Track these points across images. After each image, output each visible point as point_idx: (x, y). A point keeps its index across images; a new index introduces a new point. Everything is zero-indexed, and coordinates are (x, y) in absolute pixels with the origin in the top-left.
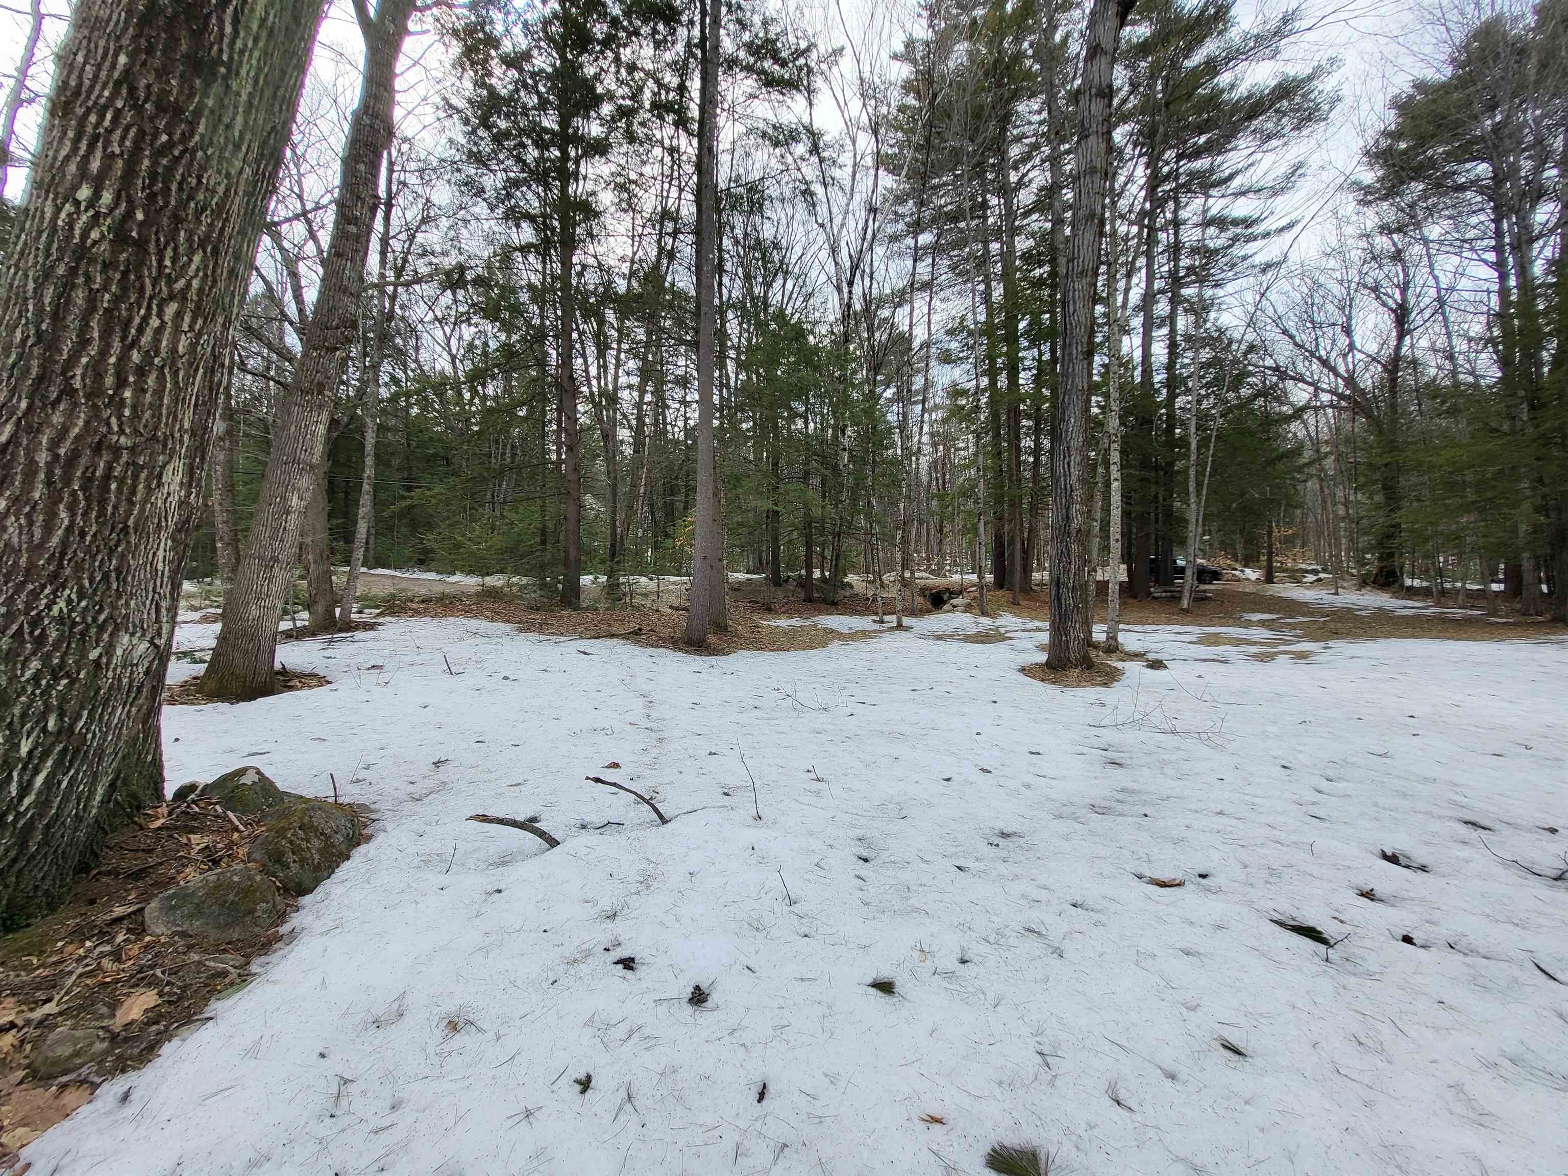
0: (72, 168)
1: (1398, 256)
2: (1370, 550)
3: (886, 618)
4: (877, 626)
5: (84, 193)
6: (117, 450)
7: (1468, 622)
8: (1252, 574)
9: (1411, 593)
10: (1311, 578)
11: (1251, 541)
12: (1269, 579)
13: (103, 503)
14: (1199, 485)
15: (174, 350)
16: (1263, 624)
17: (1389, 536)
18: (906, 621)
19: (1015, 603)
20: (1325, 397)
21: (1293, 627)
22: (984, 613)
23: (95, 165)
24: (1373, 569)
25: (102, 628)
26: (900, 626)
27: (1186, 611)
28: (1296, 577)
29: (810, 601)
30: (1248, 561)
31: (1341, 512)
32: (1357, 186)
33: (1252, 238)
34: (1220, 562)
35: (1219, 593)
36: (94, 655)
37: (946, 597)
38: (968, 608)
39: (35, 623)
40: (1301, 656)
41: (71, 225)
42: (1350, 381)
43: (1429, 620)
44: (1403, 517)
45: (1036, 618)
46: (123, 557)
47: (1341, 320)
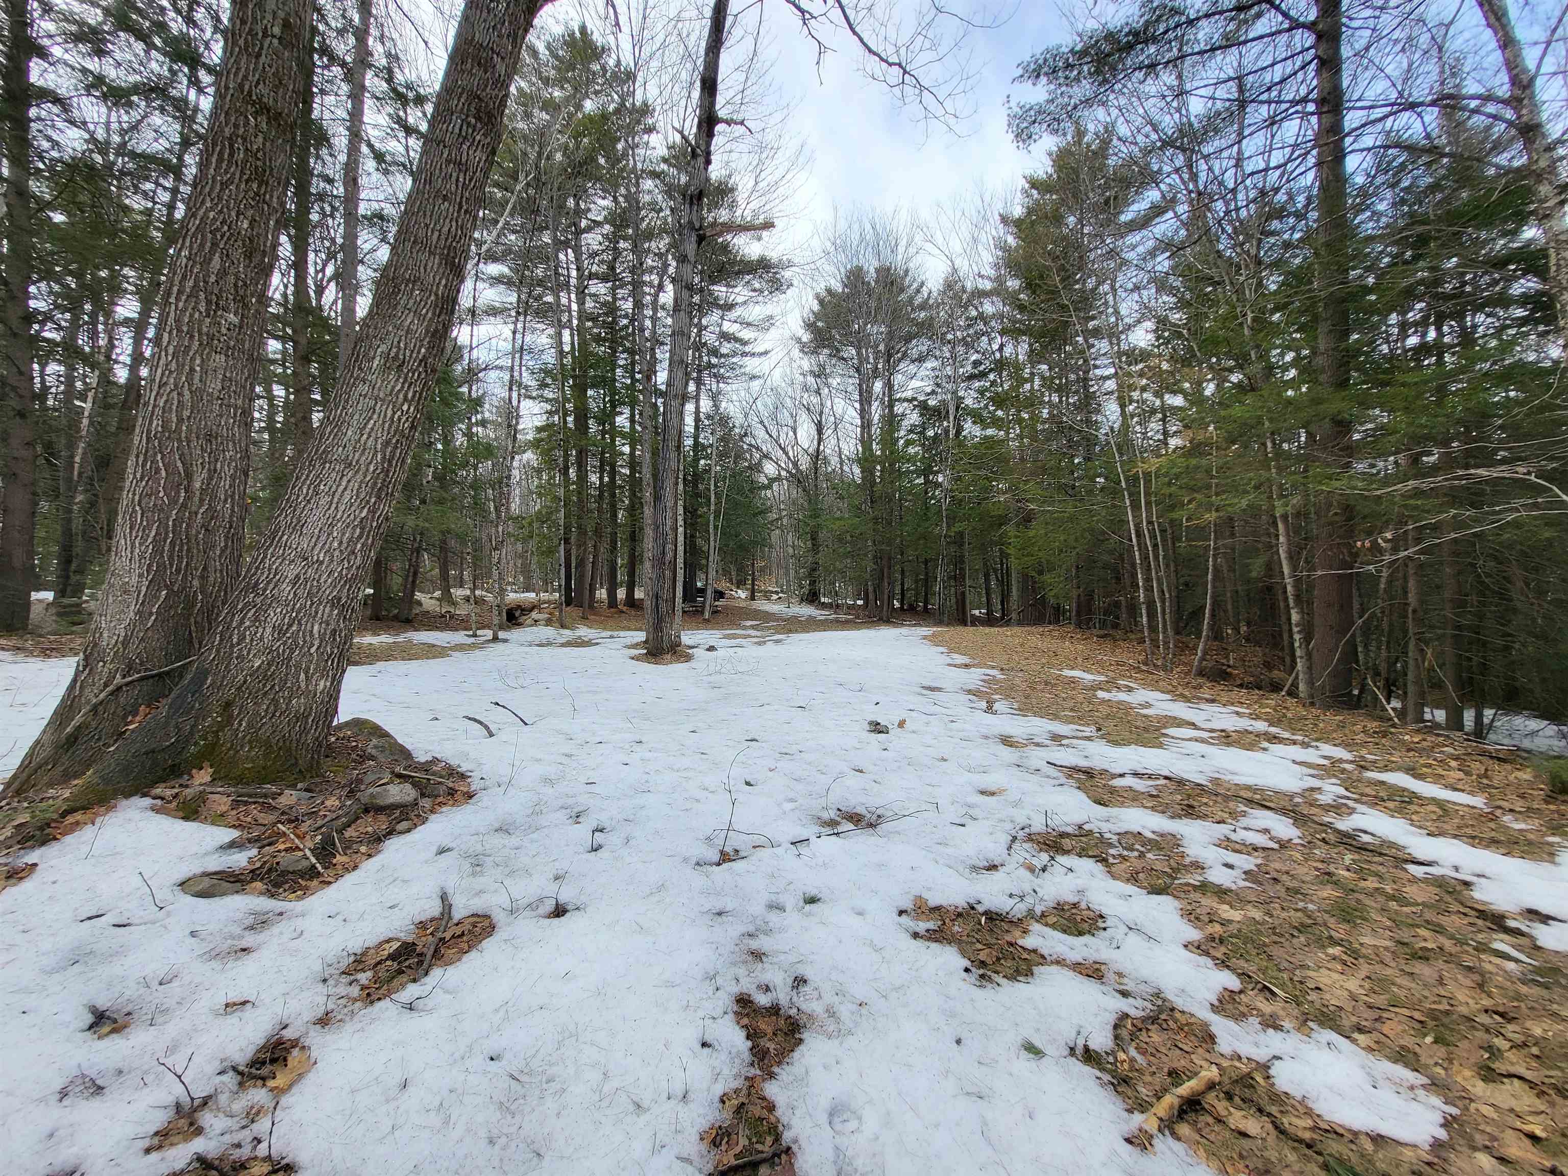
0: (401, 396)
1: (818, 392)
2: (804, 578)
3: (479, 632)
4: (472, 640)
5: (405, 408)
7: (847, 622)
8: (742, 594)
9: (824, 606)
10: (775, 597)
11: (741, 569)
12: (753, 598)
14: (716, 527)
16: (752, 627)
17: (814, 570)
18: (502, 635)
19: (584, 618)
20: (783, 473)
21: (769, 628)
22: (563, 626)
23: (410, 395)
24: (806, 591)
26: (495, 639)
27: (708, 621)
28: (767, 595)
29: (378, 619)
30: (740, 584)
31: (791, 551)
32: (799, 340)
33: (744, 354)
34: (723, 585)
35: (726, 607)
37: (517, 614)
38: (549, 622)
40: (777, 641)
41: (399, 419)
42: (795, 464)
43: (832, 621)
44: (821, 558)
45: (605, 629)
47: (791, 423)
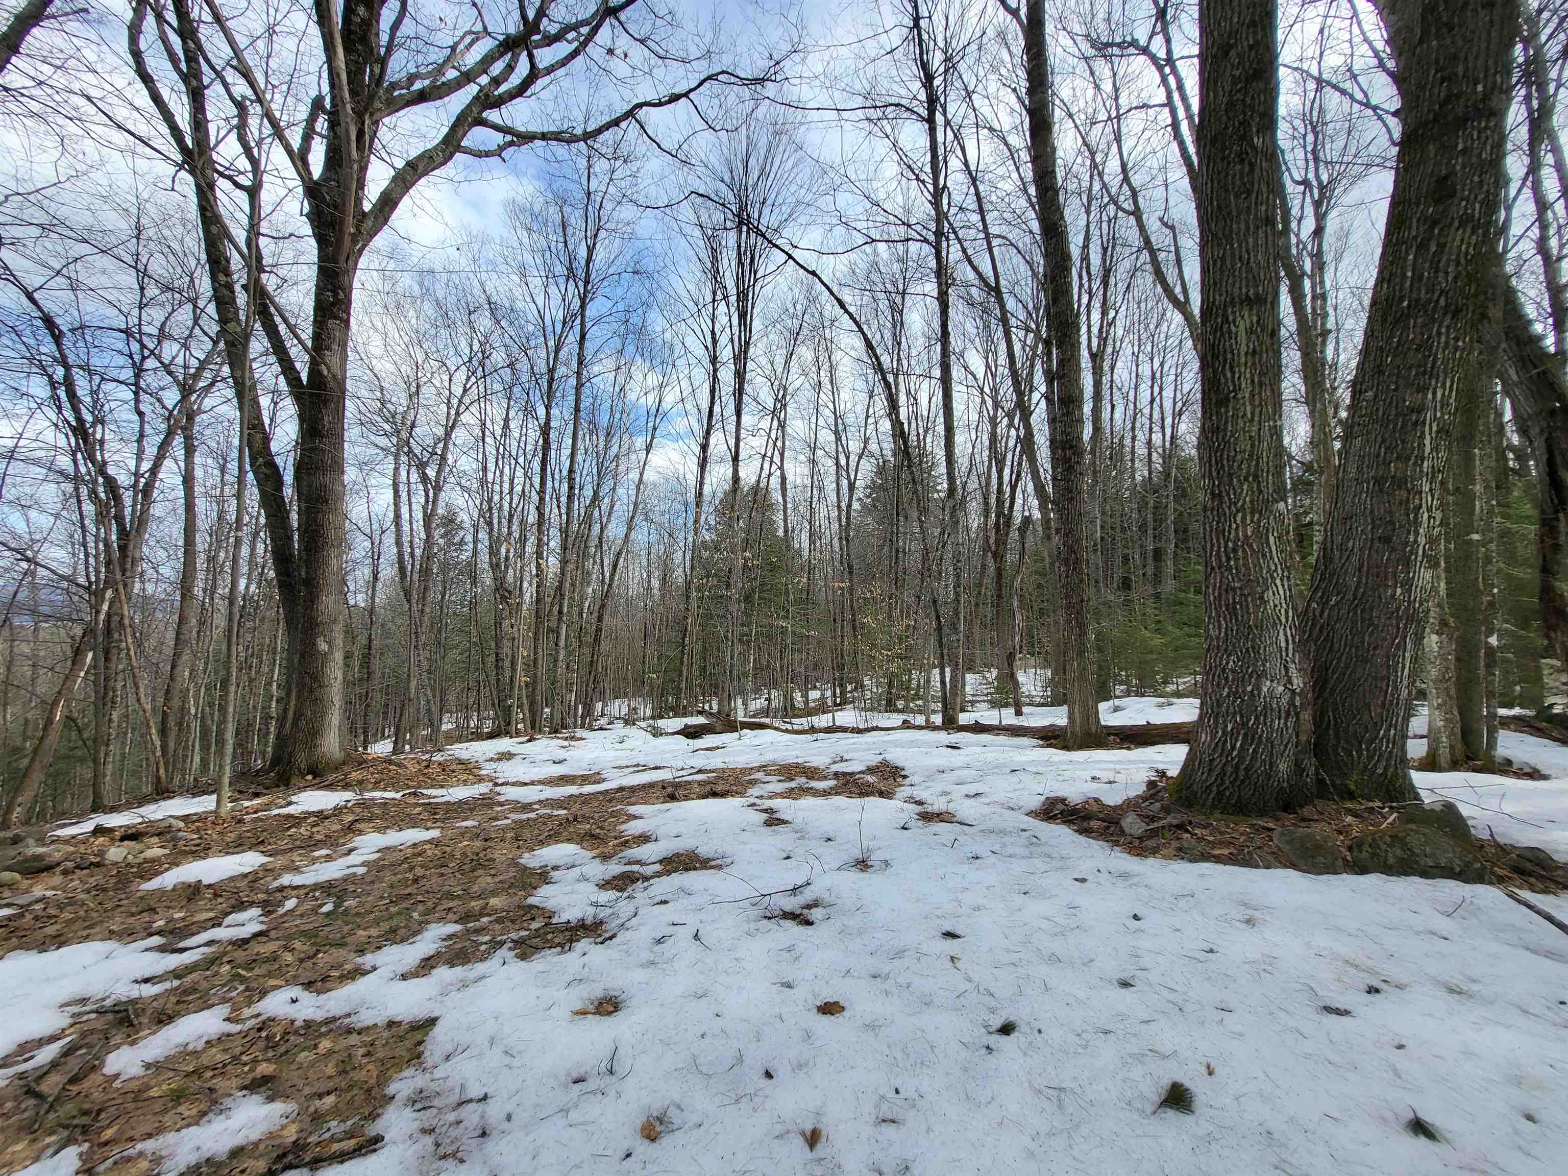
6: (1234, 589)
13: (1236, 615)
15: (1246, 536)
25: (1251, 676)
36: (1249, 689)
39: (1224, 671)
46: (1253, 641)
